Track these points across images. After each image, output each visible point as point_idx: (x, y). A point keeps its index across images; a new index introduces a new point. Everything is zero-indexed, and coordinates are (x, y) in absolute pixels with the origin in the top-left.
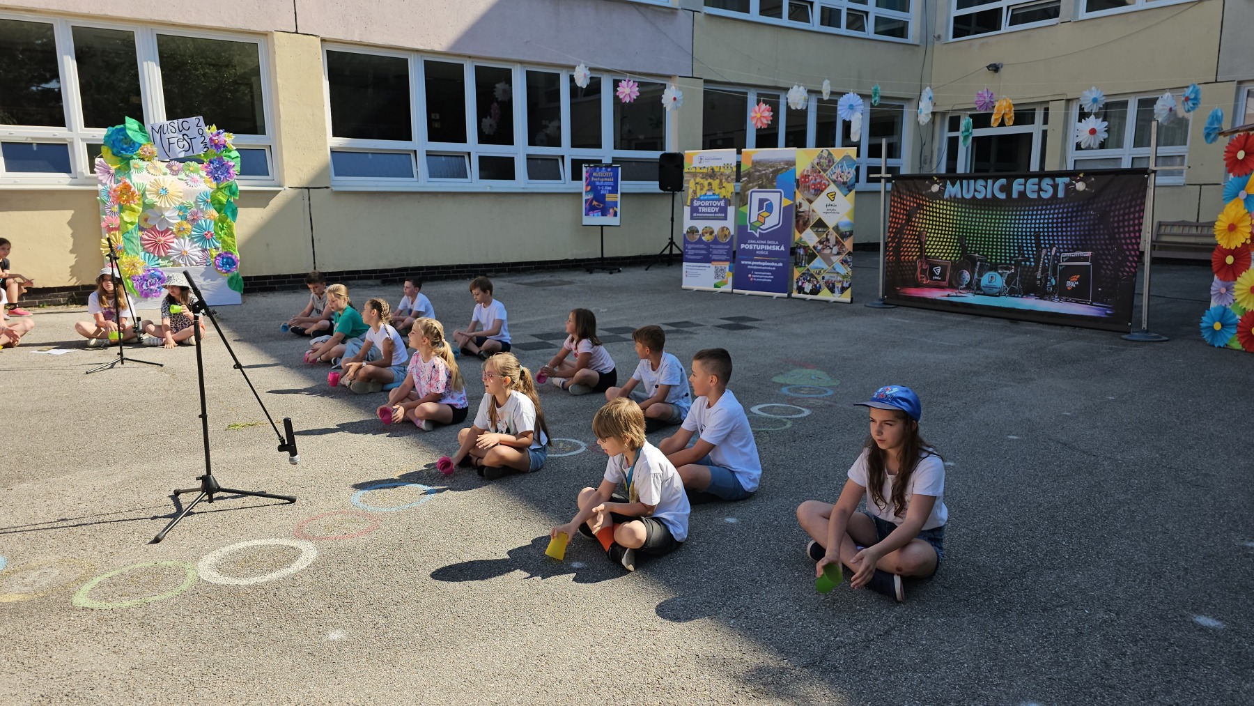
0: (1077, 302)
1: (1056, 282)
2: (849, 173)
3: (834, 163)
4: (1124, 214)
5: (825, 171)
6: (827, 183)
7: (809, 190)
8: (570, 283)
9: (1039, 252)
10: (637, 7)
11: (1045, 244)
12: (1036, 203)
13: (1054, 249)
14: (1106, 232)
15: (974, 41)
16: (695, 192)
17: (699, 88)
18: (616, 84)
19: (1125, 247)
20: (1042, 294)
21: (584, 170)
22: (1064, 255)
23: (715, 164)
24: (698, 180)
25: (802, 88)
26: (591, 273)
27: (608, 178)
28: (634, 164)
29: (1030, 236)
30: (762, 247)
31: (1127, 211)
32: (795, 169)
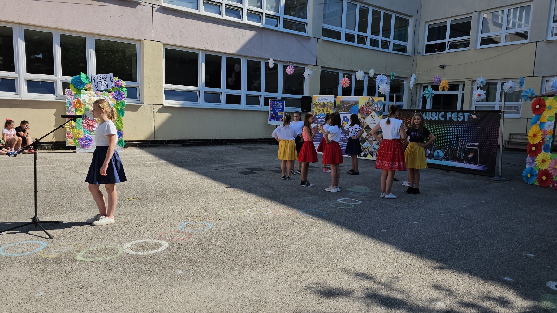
0: (473, 164)
1: (464, 155)
2: (380, 107)
3: (374, 103)
4: (491, 129)
5: (371, 106)
6: (371, 111)
7: (364, 114)
8: (262, 148)
9: (458, 143)
10: (294, 35)
11: (460, 139)
12: (456, 123)
13: (464, 142)
14: (484, 135)
15: (434, 55)
16: (316, 113)
17: (319, 70)
18: (285, 67)
19: (492, 142)
20: (459, 160)
21: (270, 101)
22: (467, 144)
23: (325, 102)
24: (318, 108)
25: (362, 72)
26: (271, 144)
27: (280, 105)
28: (290, 100)
29: (454, 136)
30: (344, 136)
31: (493, 127)
32: (358, 105)
